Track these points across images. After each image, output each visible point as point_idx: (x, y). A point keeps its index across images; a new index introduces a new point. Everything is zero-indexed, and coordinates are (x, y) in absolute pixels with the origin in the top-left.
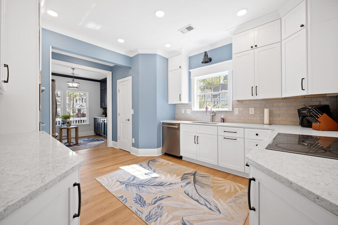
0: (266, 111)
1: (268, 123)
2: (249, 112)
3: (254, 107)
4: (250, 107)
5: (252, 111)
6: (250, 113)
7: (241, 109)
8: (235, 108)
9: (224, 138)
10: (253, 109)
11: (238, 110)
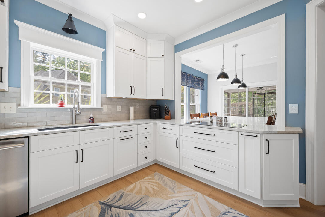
0: (132, 109)
1: (133, 119)
2: (117, 109)
3: (121, 105)
4: (118, 105)
5: (119, 109)
6: (118, 111)
7: (110, 106)
8: (104, 105)
9: (121, 139)
10: (120, 106)
11: (107, 108)
